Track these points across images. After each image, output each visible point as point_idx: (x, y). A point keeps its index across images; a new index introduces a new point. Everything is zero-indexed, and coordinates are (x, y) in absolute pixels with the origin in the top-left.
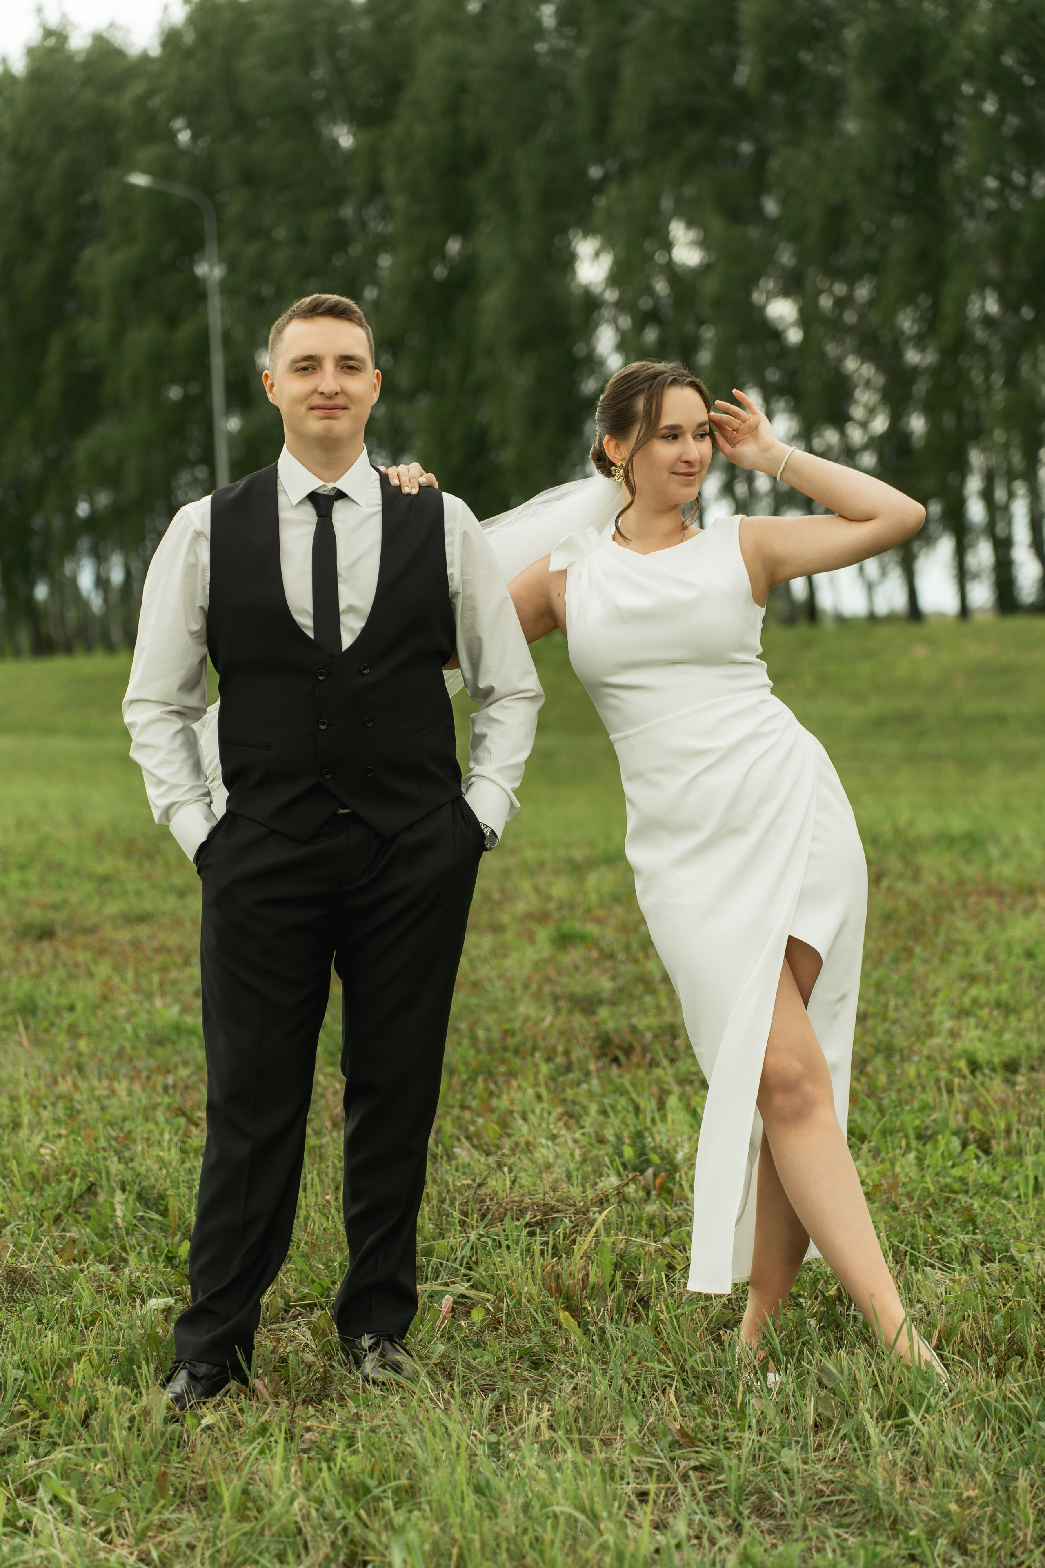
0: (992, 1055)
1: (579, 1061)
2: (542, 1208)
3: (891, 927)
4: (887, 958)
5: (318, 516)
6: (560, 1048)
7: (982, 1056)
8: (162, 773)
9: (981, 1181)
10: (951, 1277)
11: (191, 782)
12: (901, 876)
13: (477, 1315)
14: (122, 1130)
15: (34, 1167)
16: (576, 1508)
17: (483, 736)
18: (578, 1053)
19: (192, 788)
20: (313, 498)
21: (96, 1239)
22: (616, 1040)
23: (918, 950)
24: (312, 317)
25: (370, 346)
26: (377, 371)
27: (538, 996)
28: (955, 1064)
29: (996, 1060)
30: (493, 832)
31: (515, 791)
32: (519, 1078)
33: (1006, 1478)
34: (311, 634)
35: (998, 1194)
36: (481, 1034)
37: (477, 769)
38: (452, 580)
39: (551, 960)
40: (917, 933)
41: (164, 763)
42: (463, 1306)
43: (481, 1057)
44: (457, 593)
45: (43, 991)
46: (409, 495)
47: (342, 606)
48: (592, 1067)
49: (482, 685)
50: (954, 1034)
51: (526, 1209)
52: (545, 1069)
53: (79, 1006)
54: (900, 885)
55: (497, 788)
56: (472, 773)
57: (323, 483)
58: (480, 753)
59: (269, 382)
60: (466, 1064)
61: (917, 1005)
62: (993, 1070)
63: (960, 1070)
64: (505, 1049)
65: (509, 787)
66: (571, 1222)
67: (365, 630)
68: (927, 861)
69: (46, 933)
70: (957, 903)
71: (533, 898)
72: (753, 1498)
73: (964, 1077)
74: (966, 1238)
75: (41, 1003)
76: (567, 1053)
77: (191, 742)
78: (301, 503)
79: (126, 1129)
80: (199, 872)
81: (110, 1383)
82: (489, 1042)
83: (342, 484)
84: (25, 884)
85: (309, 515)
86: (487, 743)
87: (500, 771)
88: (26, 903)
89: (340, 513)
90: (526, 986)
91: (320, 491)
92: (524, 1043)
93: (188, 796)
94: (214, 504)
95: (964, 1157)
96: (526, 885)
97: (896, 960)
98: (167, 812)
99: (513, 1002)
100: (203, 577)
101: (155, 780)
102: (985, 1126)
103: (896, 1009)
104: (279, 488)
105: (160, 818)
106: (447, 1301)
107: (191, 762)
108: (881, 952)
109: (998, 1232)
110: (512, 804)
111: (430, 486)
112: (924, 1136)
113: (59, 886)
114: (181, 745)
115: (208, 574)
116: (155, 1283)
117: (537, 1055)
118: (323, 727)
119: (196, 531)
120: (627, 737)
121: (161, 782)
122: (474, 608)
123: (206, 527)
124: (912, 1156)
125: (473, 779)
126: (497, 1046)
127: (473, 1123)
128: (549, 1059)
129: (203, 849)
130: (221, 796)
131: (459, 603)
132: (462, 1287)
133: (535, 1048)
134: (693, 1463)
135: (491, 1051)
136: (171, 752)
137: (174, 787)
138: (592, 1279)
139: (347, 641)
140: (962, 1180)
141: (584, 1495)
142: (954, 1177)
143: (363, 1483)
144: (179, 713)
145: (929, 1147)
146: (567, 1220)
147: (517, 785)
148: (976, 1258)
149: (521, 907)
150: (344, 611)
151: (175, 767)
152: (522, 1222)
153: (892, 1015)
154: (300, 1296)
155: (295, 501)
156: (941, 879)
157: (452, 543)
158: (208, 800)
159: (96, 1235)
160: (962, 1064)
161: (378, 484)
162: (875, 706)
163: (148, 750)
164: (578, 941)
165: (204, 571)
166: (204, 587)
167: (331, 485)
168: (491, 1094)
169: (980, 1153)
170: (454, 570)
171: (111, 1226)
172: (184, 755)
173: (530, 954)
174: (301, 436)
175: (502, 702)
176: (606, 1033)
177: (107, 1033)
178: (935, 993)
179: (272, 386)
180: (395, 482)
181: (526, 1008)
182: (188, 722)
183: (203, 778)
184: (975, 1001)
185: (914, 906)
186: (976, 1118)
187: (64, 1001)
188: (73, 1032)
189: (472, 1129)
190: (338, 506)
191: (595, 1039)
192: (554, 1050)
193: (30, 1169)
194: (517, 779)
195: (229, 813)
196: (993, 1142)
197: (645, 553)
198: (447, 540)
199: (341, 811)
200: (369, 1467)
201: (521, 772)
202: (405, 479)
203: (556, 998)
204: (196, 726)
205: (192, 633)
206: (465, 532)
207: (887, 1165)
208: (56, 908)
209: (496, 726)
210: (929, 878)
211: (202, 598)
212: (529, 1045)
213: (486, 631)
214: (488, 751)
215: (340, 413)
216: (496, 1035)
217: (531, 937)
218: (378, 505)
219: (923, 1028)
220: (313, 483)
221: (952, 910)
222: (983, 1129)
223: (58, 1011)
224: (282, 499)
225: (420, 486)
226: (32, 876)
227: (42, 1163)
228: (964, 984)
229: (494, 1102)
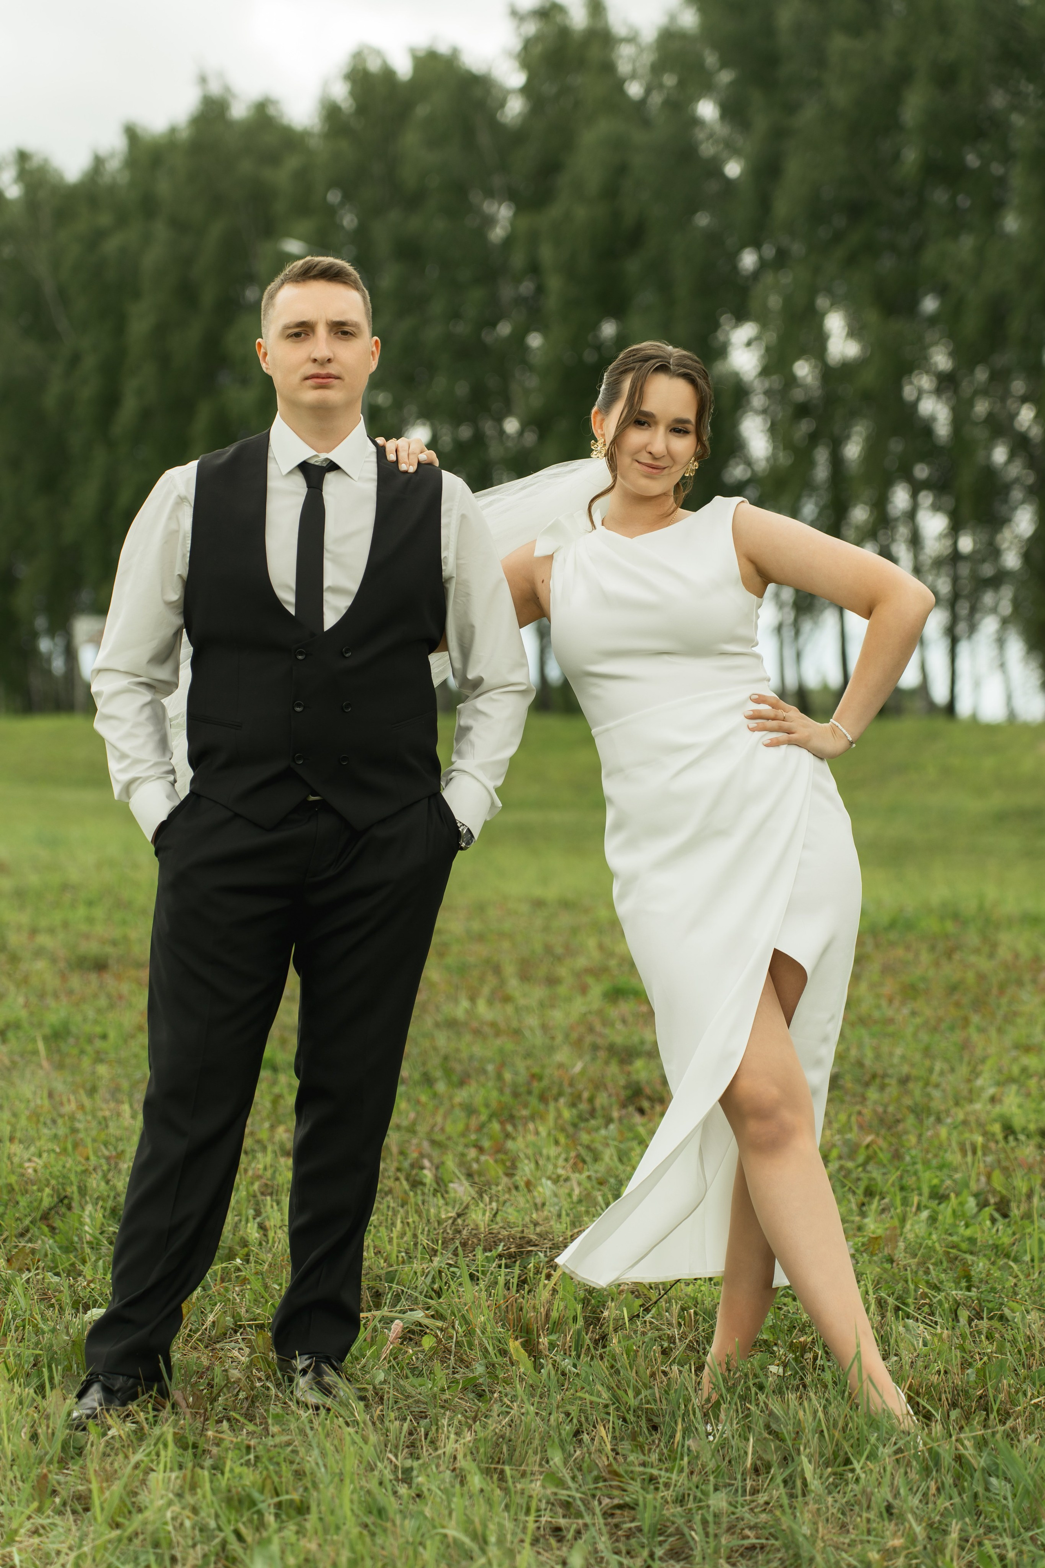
0: (1029, 1121)
1: (603, 1108)
2: (518, 1241)
3: (956, 997)
4: (943, 1026)
5: (309, 487)
6: (586, 1095)
7: (1018, 1122)
8: (125, 747)
9: (990, 1242)
10: (933, 1330)
11: (154, 758)
12: (977, 951)
13: (428, 1342)
14: (115, 1148)
15: (13, 1179)
16: (466, 1531)
17: (467, 729)
18: (602, 1099)
19: (156, 764)
20: (304, 467)
21: (58, 1252)
22: (648, 1091)
23: (975, 1019)
24: (304, 280)
25: (367, 310)
26: (376, 338)
27: (578, 1044)
28: (989, 1128)
29: (1032, 1127)
30: (469, 830)
31: (497, 790)
32: (538, 1122)
33: (938, 1530)
34: (292, 611)
35: (1007, 1256)
36: (508, 1076)
37: (459, 763)
38: (446, 564)
39: (600, 1013)
40: (979, 1004)
41: (129, 735)
42: (412, 1334)
43: (503, 1099)
44: (451, 578)
45: (78, 1018)
46: (406, 472)
47: (327, 583)
48: (615, 1114)
49: (471, 676)
50: (993, 1100)
51: (501, 1240)
52: (567, 1114)
53: (112, 1034)
54: (973, 959)
55: (478, 785)
56: (453, 767)
57: (315, 453)
58: (464, 746)
59: (262, 350)
60: (487, 1106)
61: (963, 1070)
62: (1028, 1136)
63: (993, 1135)
64: (529, 1093)
65: (491, 785)
66: (546, 1256)
67: (351, 610)
68: (1005, 938)
69: (100, 966)
70: (1027, 977)
71: (596, 955)
72: (671, 1539)
73: (997, 1142)
74: (959, 1294)
75: (74, 1029)
76: (591, 1100)
77: (159, 717)
78: (291, 472)
79: (120, 1148)
80: (157, 854)
81: (16, 1385)
82: (515, 1085)
83: (334, 456)
84: (90, 920)
85: (299, 487)
86: (472, 736)
87: (482, 767)
88: (87, 937)
89: (331, 485)
90: (567, 1036)
91: (312, 462)
92: (549, 1088)
93: (151, 772)
94: (200, 468)
95: (980, 1218)
96: (591, 943)
97: (952, 1028)
98: (128, 788)
99: (551, 1049)
100: (184, 544)
101: (117, 754)
102: (1007, 1189)
103: (942, 1073)
104: (270, 455)
105: (120, 794)
106: (397, 1326)
107: (157, 737)
108: (940, 1020)
109: (993, 1290)
110: (493, 803)
111: (430, 464)
112: (939, 1196)
113: (124, 922)
114: (148, 719)
115: (189, 542)
116: (101, 1294)
117: (562, 1101)
118: (298, 709)
119: (179, 496)
120: (607, 730)
121: (123, 756)
122: (468, 594)
123: (190, 492)
124: (925, 1214)
125: (454, 774)
126: (522, 1090)
127: (477, 1161)
128: (573, 1105)
129: (163, 828)
130: (185, 774)
131: (452, 589)
132: (419, 1315)
133: (560, 1094)
134: (616, 1501)
135: (516, 1095)
136: (136, 725)
137: (137, 762)
138: (554, 1315)
139: (330, 620)
140: (972, 1240)
141: (477, 1520)
142: (963, 1236)
143: (249, 1496)
144: (149, 686)
145: (942, 1206)
146: (542, 1255)
147: (499, 783)
148: (964, 1315)
149: (581, 962)
150: (329, 588)
151: (140, 741)
152: (494, 1253)
153: (935, 1078)
154: (252, 1316)
155: (286, 469)
156: (1017, 956)
157: (448, 524)
158: (171, 778)
159: (60, 1248)
160: (997, 1128)
161: (374, 458)
162: (997, 800)
163: (114, 722)
164: (631, 997)
165: (184, 538)
166: (184, 555)
167: (323, 456)
168: (508, 1136)
169: (997, 1215)
170: (448, 553)
171: (76, 1239)
172: (150, 729)
173: (579, 1006)
174: (294, 404)
175: (490, 694)
176: (638, 1083)
177: (133, 1061)
178: (983, 1060)
179: (265, 354)
180: (392, 457)
181: (562, 1055)
182: (158, 696)
183: (168, 755)
184: (1024, 1070)
185: (981, 977)
186: (998, 1180)
187: (98, 1030)
188: (99, 1058)
189: (475, 1166)
190: (330, 479)
191: (626, 1087)
192: (579, 1097)
193: (9, 1181)
194: (500, 776)
195: (192, 793)
196: (1013, 1205)
197: (632, 535)
198: (443, 521)
199: (312, 798)
200: (260, 1481)
201: (504, 769)
202: (403, 455)
203: (595, 1048)
204: (166, 701)
205: (169, 604)
206: (463, 516)
207: (896, 1222)
208: (114, 943)
209: (482, 718)
210: (1003, 953)
211: (181, 566)
212: (555, 1091)
213: (477, 618)
214: (472, 745)
215: (336, 382)
216: (523, 1077)
217: (584, 990)
218: (371, 480)
219: (965, 1093)
220: (305, 453)
221: (1020, 983)
222: (1004, 1192)
223: (90, 1040)
224: (272, 468)
225: (419, 463)
226: (99, 913)
227: (23, 1175)
228: (1014, 1053)
229: (510, 1144)
